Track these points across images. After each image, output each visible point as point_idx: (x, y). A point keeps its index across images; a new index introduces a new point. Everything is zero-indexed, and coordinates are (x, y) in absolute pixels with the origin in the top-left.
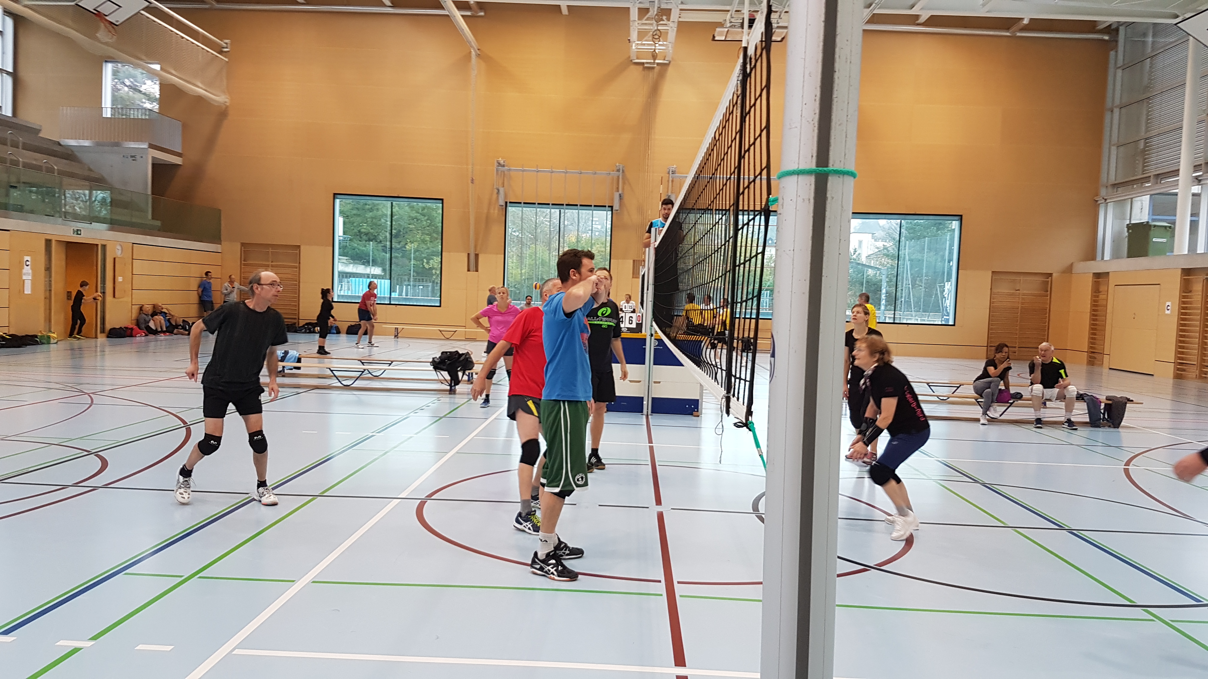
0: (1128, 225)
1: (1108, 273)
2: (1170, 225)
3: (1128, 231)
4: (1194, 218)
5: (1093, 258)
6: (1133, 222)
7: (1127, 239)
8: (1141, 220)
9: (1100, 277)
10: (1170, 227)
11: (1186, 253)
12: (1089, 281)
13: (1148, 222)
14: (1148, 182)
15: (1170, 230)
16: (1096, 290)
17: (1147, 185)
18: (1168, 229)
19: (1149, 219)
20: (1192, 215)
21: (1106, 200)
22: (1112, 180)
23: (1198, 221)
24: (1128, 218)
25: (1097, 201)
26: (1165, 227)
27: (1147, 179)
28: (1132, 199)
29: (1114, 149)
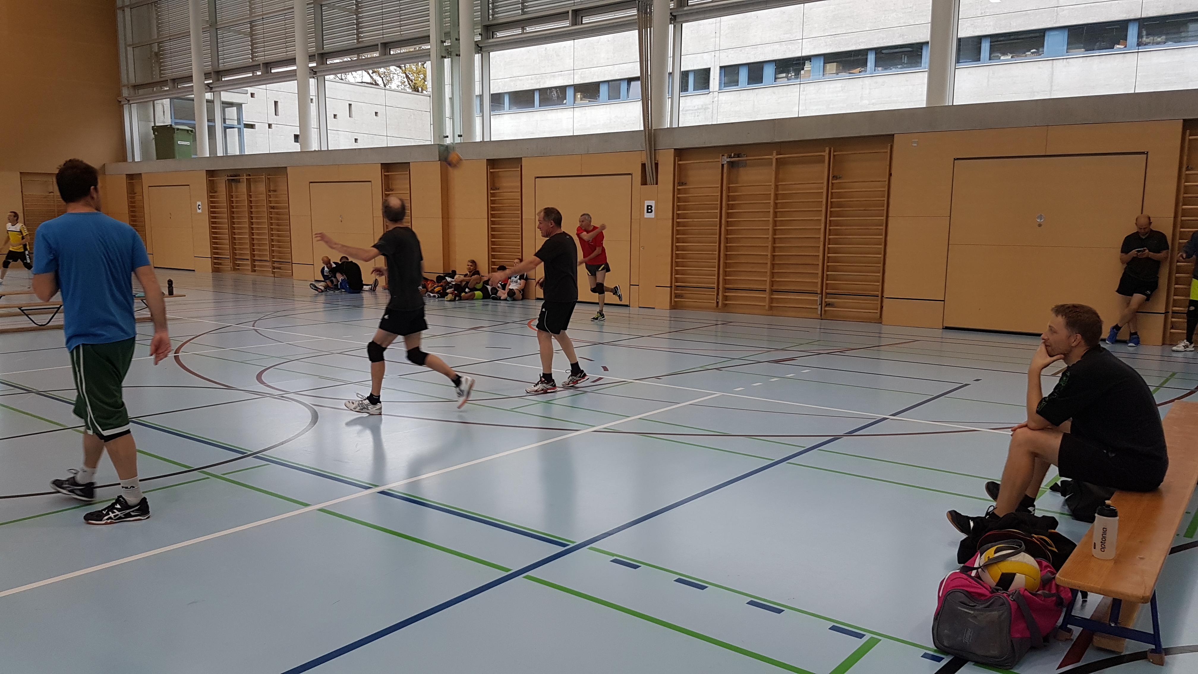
0: (152, 127)
1: (141, 174)
2: (191, 129)
3: (154, 133)
4: (211, 124)
5: (125, 159)
6: (157, 124)
7: (154, 141)
8: (164, 122)
9: (133, 178)
10: (192, 131)
11: (208, 156)
12: (123, 183)
13: (171, 125)
14: (166, 86)
15: (191, 133)
16: (132, 192)
17: (166, 89)
18: (190, 132)
19: (172, 122)
20: (208, 121)
21: (129, 101)
22: (133, 81)
23: (215, 126)
24: (153, 120)
25: (120, 102)
26: (188, 131)
27: (164, 83)
28: (153, 101)
29: (130, 49)
